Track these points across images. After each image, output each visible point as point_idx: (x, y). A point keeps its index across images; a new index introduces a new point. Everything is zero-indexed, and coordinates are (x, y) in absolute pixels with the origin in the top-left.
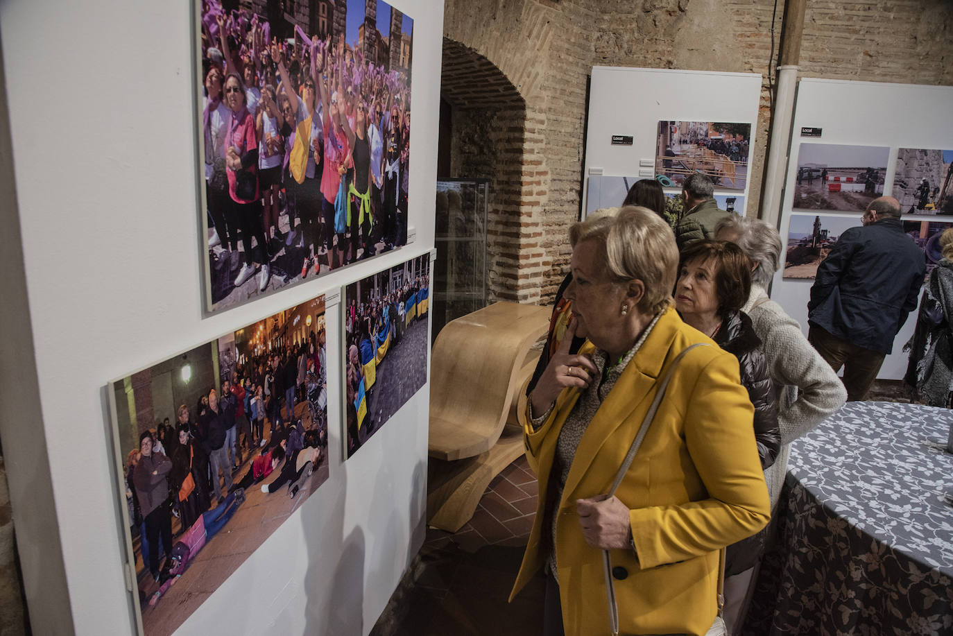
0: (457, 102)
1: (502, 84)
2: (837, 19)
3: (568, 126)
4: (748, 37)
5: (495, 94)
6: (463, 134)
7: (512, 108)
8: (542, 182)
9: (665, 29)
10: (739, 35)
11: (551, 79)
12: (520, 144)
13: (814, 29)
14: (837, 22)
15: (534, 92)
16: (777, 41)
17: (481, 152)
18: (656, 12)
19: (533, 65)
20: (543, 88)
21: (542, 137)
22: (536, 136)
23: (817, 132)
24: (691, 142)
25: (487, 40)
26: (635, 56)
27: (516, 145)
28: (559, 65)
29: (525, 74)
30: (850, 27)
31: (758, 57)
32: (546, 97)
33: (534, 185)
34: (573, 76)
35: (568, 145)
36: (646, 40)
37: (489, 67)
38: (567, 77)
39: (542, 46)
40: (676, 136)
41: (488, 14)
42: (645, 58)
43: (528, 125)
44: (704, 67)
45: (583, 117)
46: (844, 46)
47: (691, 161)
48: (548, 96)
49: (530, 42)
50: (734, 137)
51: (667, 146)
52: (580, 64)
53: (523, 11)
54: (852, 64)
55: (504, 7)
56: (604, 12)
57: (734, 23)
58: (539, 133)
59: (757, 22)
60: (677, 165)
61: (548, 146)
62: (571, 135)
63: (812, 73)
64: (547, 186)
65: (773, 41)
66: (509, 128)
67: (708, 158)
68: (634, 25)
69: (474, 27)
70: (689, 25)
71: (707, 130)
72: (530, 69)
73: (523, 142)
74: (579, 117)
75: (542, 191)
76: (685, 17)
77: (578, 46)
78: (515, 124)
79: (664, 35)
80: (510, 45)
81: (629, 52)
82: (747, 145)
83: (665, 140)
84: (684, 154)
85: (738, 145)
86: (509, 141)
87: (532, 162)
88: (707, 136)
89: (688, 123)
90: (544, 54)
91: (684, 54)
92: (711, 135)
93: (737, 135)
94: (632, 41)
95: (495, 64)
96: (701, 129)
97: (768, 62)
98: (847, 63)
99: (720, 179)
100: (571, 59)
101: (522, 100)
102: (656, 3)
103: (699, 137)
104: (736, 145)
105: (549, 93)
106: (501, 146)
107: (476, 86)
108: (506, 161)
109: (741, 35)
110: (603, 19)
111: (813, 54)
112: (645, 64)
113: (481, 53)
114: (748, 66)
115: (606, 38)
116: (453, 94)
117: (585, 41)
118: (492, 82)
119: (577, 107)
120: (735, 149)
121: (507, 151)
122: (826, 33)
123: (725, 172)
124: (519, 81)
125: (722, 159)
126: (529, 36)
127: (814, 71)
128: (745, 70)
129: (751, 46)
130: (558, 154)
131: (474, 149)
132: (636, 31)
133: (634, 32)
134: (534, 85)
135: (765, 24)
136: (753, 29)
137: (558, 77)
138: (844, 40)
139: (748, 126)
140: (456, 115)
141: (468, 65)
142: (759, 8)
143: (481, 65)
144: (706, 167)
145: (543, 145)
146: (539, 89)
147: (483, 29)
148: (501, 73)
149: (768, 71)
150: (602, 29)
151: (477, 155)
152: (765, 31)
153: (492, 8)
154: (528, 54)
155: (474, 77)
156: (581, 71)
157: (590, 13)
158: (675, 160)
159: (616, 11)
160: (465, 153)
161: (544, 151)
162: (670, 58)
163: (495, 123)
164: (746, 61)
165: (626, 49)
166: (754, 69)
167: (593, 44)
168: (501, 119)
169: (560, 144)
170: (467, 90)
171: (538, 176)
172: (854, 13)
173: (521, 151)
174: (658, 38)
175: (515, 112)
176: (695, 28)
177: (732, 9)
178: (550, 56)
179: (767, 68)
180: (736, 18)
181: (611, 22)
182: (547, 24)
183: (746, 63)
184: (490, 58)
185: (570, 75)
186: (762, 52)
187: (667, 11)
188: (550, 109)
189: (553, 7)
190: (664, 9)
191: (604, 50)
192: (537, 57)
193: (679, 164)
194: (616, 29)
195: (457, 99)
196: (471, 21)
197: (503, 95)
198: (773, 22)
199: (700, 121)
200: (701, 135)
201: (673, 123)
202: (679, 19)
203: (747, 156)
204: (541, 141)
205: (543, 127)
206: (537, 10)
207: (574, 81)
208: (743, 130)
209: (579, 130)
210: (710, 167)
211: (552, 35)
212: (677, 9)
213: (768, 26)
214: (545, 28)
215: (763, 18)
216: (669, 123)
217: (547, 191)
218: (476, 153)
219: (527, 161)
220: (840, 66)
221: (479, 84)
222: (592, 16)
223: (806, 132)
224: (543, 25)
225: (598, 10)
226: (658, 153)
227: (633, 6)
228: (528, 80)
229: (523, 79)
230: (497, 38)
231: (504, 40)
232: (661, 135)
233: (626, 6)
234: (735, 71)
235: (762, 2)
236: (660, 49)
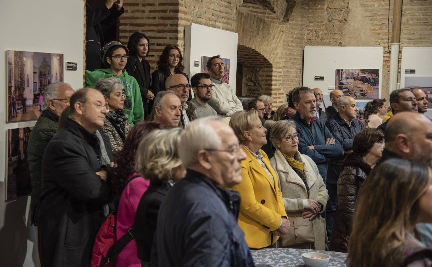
0: (245, 64)
1: (263, 58)
2: (420, 20)
3: (294, 73)
4: (377, 30)
5: (260, 62)
6: (247, 78)
7: (267, 67)
8: (281, 98)
9: (338, 29)
10: (373, 30)
11: (284, 54)
12: (271, 82)
13: (409, 25)
14: (420, 22)
15: (276, 60)
16: (391, 31)
17: (255, 85)
18: (334, 21)
19: (276, 50)
20: (281, 58)
21: (281, 78)
22: (278, 78)
23: (413, 71)
24: (351, 78)
25: (255, 43)
26: (325, 41)
27: (269, 82)
28: (288, 48)
29: (272, 54)
30: (427, 23)
31: (382, 39)
32: (282, 62)
33: (277, 99)
34: (296, 52)
35: (294, 81)
36: (330, 34)
37: (257, 52)
38: (292, 53)
39: (279, 41)
40: (344, 76)
41: (256, 33)
42: (329, 41)
43: (274, 74)
44: (357, 44)
45: (302, 68)
46: (424, 32)
47: (352, 86)
48: (283, 61)
49: (274, 41)
50: (372, 75)
51: (340, 80)
52: (299, 46)
53: (271, 29)
54: (430, 39)
55: (262, 29)
56: (310, 22)
57: (370, 25)
58: (279, 77)
59: (381, 24)
60: (345, 89)
61: (284, 82)
62: (295, 77)
63: (409, 45)
64: (284, 99)
65: (389, 31)
66: (266, 75)
67: (360, 85)
68: (324, 27)
69: (250, 39)
70: (349, 27)
71: (358, 73)
72: (274, 51)
73: (272, 81)
74: (299, 68)
75: (281, 101)
76: (347, 23)
77: (298, 39)
78: (268, 74)
79: (338, 31)
80: (265, 43)
81: (322, 39)
82: (378, 79)
83: (339, 77)
84: (348, 84)
85: (374, 79)
86: (266, 80)
87: (276, 89)
88: (358, 75)
89: (349, 70)
90: (281, 45)
91: (347, 39)
92: (361, 75)
93: (373, 74)
94: (323, 34)
95: (259, 52)
96: (355, 72)
97: (387, 41)
98: (427, 39)
99: (366, 94)
100: (294, 44)
101: (271, 64)
102: (333, 18)
103: (355, 76)
104: (373, 79)
105: (284, 60)
106: (263, 83)
107: (252, 59)
108: (265, 89)
109: (374, 30)
110: (310, 25)
111: (409, 36)
112: (330, 45)
113: (253, 48)
114: (377, 43)
115: (311, 33)
116: (243, 61)
117: (301, 36)
118: (258, 57)
119: (298, 64)
120: (372, 80)
121: (266, 85)
122: (415, 27)
123: (368, 91)
124: (269, 56)
125: (366, 85)
126: (273, 39)
127: (410, 44)
128: (376, 45)
129: (379, 34)
130: (289, 86)
131: (252, 84)
132: (325, 30)
133: (324, 31)
134: (276, 58)
135: (385, 24)
136: (379, 27)
137: (288, 53)
138: (424, 29)
139: (378, 70)
140: (245, 69)
141: (248, 52)
142: (381, 18)
143: (253, 52)
144: (359, 89)
145: (281, 82)
146: (279, 59)
147: (253, 39)
148: (261, 55)
149: (387, 45)
150: (310, 30)
151: (254, 86)
152: (384, 27)
153: (257, 31)
154: (273, 46)
155: (251, 56)
156: (299, 49)
157: (304, 23)
158: (344, 86)
159: (316, 22)
160: (248, 85)
161: (282, 84)
162: (341, 41)
163: (261, 73)
164: (377, 41)
165: (321, 38)
166: (381, 44)
167: (306, 36)
168: (263, 71)
169: (290, 81)
170: (249, 60)
171: (279, 95)
172: (428, 17)
173: (271, 85)
174: (335, 33)
175: (269, 69)
176: (352, 28)
177: (368, 19)
178: (284, 45)
179: (387, 43)
180: (370, 22)
181: (313, 26)
182: (282, 32)
183: (377, 42)
184: (257, 50)
185: (294, 51)
186: (384, 37)
187: (339, 21)
188: (284, 67)
189: (285, 24)
190: (338, 20)
191: (311, 39)
192: (277, 46)
193: (346, 88)
194: (316, 29)
195: (244, 63)
196: (249, 37)
197: (263, 62)
198: (388, 23)
199: (355, 69)
200: (356, 75)
201: (342, 70)
202: (344, 24)
203: (378, 84)
204: (280, 80)
205: (281, 74)
206: (277, 27)
207: (296, 54)
208: (376, 72)
209: (299, 75)
210: (361, 89)
211: (284, 36)
212: (343, 20)
213: (386, 25)
214: (281, 34)
215: (383, 22)
216: (340, 70)
217: (284, 101)
218: (253, 86)
219: (274, 89)
220: (424, 41)
221: (253, 58)
222: (305, 25)
223: (407, 72)
224: (280, 33)
225: (308, 21)
226: (336, 84)
227: (323, 19)
228: (273, 56)
229: (271, 56)
230: (259, 42)
231: (262, 42)
232: (337, 76)
233: (320, 20)
234: (371, 46)
235: (382, 15)
236: (336, 37)
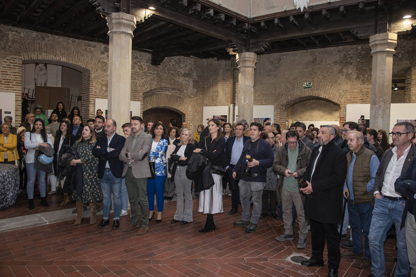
10: (226, 99)
11: (192, 110)
15: (188, 112)
19: (187, 108)
20: (190, 112)
25: (175, 106)
28: (195, 107)
38: (197, 109)
43: (186, 118)
49: (186, 105)
53: (184, 100)
55: (179, 100)
56: (206, 97)
57: (225, 97)
61: (192, 121)
62: (199, 119)
65: (231, 99)
68: (211, 99)
70: (218, 98)
72: (186, 109)
74: (201, 116)
77: (200, 104)
79: (215, 100)
80: (181, 106)
82: (227, 119)
89: (217, 116)
90: (190, 106)
91: (218, 103)
92: (221, 118)
94: (211, 102)
95: (177, 109)
96: (219, 117)
100: (197, 106)
101: (184, 114)
105: (192, 112)
112: (212, 106)
114: (228, 104)
115: (207, 101)
117: (202, 103)
120: (225, 120)
136: (228, 98)
137: (194, 109)
139: (227, 116)
153: (177, 101)
156: (200, 108)
159: (208, 97)
167: (205, 103)
177: (224, 95)
178: (192, 106)
181: (208, 99)
182: (191, 101)
187: (215, 96)
188: (192, 115)
191: (207, 104)
204: (190, 120)
205: (190, 118)
206: (188, 99)
208: (226, 116)
211: (192, 103)
212: (217, 95)
223: (237, 116)
224: (189, 102)
229: (184, 111)
231: (179, 105)
233: (210, 96)
234: (226, 106)
235: (229, 93)
236: (215, 103)
